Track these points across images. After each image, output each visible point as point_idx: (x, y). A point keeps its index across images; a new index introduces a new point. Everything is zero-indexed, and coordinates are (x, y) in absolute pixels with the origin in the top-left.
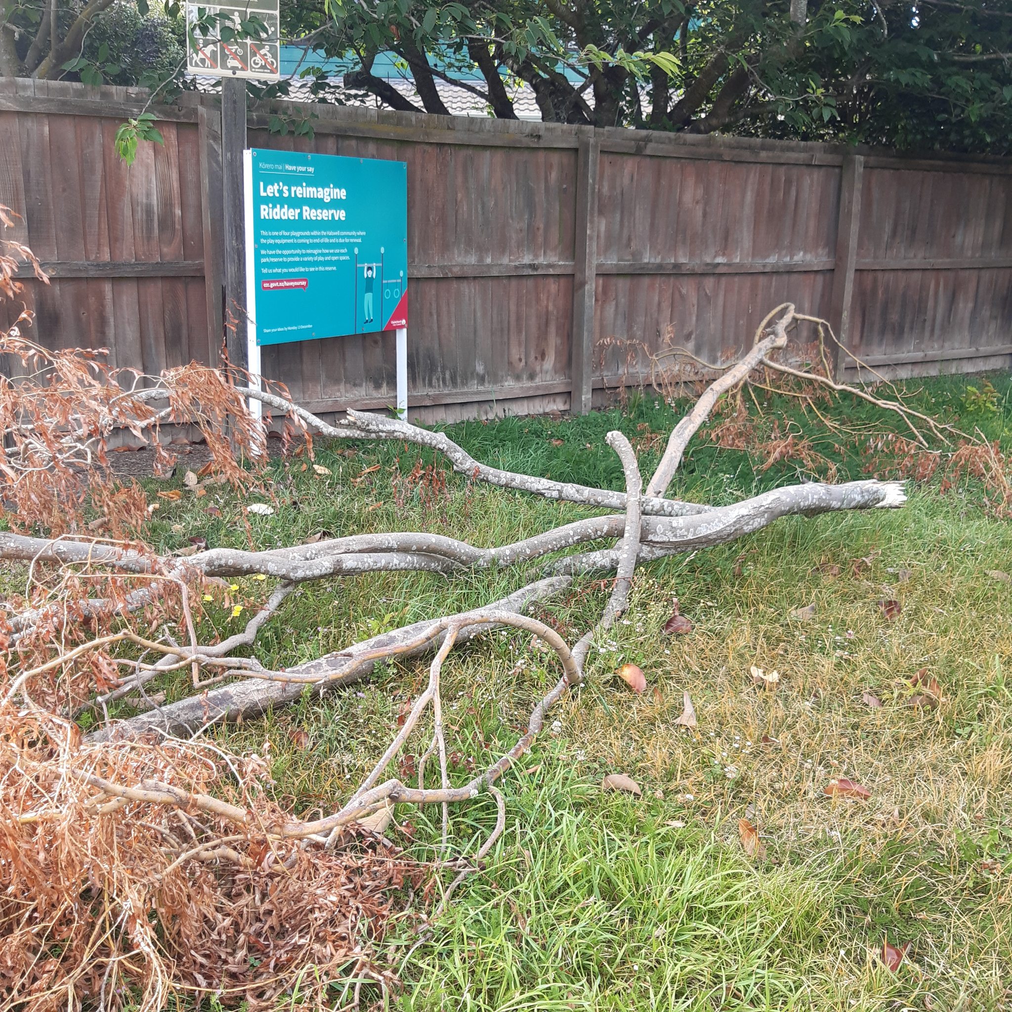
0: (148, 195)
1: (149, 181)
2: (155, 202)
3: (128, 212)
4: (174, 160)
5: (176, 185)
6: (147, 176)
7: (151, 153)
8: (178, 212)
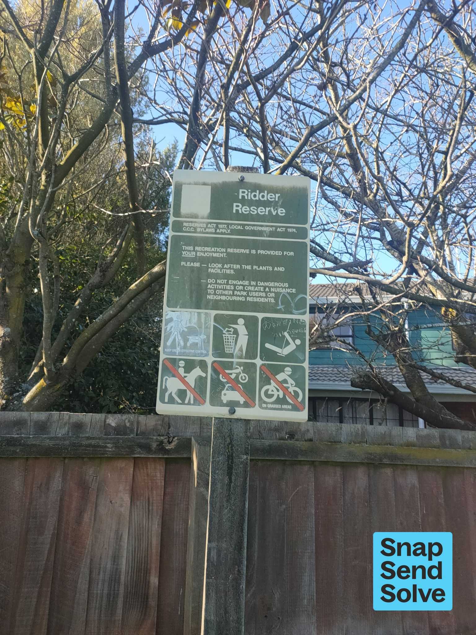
0: (116, 558)
1: (119, 538)
2: (123, 567)
3: (83, 585)
4: (157, 508)
5: (155, 541)
6: (117, 531)
7: (127, 498)
8: (154, 580)
